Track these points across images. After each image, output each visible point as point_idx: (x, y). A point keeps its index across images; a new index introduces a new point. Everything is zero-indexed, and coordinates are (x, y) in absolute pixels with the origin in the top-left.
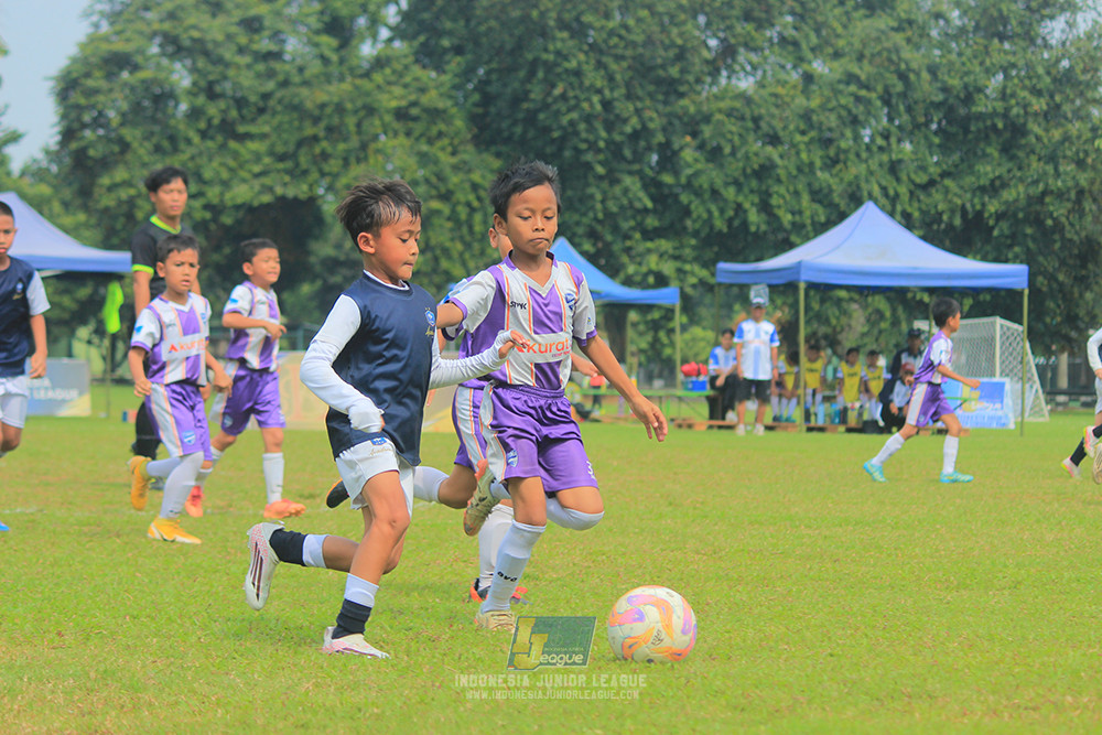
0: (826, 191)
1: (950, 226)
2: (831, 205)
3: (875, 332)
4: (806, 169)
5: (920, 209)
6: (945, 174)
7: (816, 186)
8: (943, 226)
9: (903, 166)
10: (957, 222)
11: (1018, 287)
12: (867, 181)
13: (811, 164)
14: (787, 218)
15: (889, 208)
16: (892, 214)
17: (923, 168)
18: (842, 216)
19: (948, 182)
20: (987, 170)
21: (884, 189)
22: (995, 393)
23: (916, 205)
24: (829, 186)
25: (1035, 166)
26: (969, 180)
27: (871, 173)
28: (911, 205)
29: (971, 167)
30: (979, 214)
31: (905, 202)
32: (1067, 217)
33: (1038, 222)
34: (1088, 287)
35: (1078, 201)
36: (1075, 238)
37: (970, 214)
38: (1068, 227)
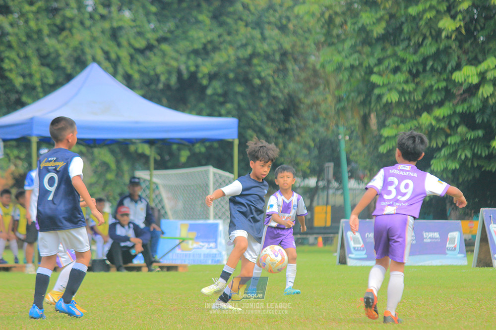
0: (53, 56)
1: (168, 87)
2: (58, 68)
3: (102, 182)
4: (34, 36)
5: (140, 72)
6: (162, 40)
7: (44, 52)
8: (161, 86)
9: (123, 32)
10: (173, 81)
11: (229, 139)
12: (91, 46)
13: (40, 31)
14: (18, 81)
15: (111, 70)
16: (114, 74)
17: (140, 34)
18: (69, 78)
19: (165, 47)
20: (200, 35)
21: (107, 54)
22: (209, 234)
23: (136, 67)
24: (56, 51)
25: (244, 32)
26: (183, 45)
27: (94, 39)
28: (132, 68)
29: (185, 32)
30: (193, 76)
31: (126, 65)
32: (273, 77)
33: (246, 81)
34: (291, 138)
35: (282, 62)
36: (280, 95)
37: (186, 76)
38: (273, 86)
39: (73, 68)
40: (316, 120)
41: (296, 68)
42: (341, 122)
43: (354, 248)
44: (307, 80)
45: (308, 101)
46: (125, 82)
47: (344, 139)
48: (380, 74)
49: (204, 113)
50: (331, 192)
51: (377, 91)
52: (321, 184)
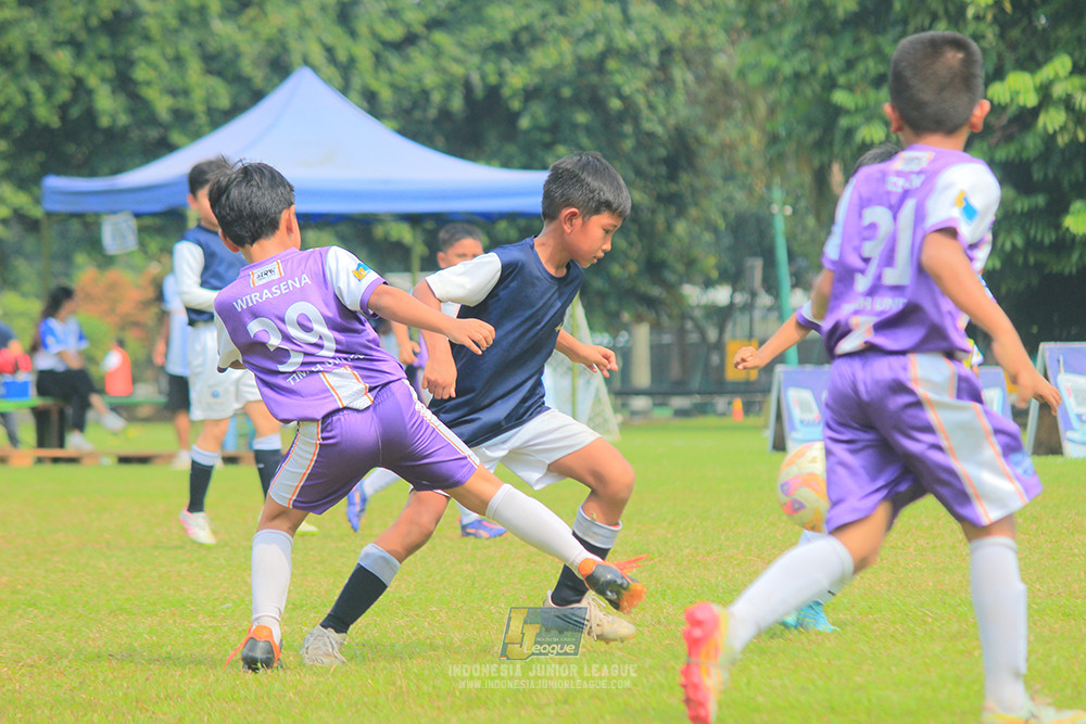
0: (228, 55)
1: (445, 114)
2: (238, 80)
4: (193, 17)
5: (393, 86)
6: (433, 24)
7: (213, 46)
8: (432, 113)
9: (360, 10)
10: (457, 104)
12: (300, 37)
13: (203, 9)
14: (162, 105)
15: (338, 80)
16: (345, 90)
17: (393, 13)
18: (257, 96)
19: (439, 37)
20: (506, 15)
21: (330, 51)
23: (384, 76)
24: (235, 46)
25: (590, 9)
26: (476, 33)
27: (306, 23)
28: (377, 79)
29: (478, 10)
30: (493, 92)
31: (365, 74)
32: (646, 96)
33: (595, 102)
34: (681, 212)
35: (663, 67)
36: (659, 130)
37: (479, 92)
38: (646, 112)
39: (267, 79)
40: (729, 177)
41: (690, 77)
42: (777, 180)
43: (802, 422)
44: (711, 101)
45: (714, 140)
46: (365, 104)
47: (780, 214)
48: (850, 88)
49: (516, 162)
50: (757, 314)
51: (844, 122)
52: (740, 299)
